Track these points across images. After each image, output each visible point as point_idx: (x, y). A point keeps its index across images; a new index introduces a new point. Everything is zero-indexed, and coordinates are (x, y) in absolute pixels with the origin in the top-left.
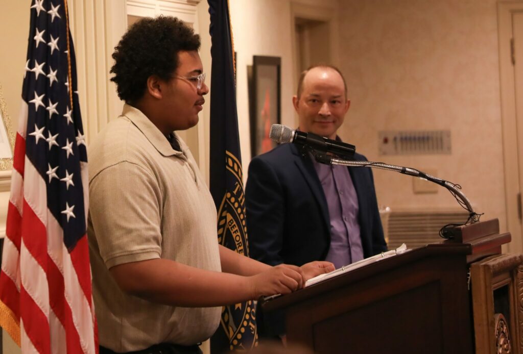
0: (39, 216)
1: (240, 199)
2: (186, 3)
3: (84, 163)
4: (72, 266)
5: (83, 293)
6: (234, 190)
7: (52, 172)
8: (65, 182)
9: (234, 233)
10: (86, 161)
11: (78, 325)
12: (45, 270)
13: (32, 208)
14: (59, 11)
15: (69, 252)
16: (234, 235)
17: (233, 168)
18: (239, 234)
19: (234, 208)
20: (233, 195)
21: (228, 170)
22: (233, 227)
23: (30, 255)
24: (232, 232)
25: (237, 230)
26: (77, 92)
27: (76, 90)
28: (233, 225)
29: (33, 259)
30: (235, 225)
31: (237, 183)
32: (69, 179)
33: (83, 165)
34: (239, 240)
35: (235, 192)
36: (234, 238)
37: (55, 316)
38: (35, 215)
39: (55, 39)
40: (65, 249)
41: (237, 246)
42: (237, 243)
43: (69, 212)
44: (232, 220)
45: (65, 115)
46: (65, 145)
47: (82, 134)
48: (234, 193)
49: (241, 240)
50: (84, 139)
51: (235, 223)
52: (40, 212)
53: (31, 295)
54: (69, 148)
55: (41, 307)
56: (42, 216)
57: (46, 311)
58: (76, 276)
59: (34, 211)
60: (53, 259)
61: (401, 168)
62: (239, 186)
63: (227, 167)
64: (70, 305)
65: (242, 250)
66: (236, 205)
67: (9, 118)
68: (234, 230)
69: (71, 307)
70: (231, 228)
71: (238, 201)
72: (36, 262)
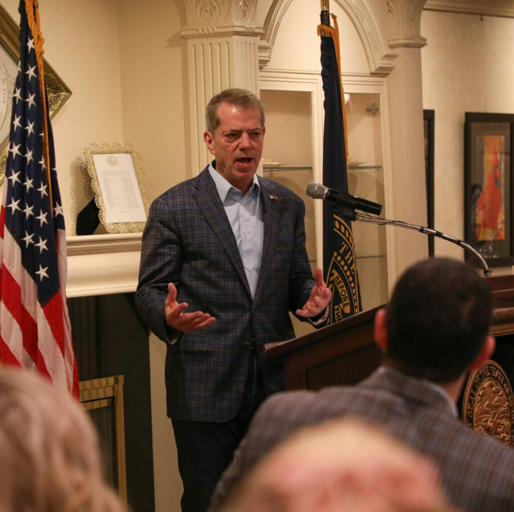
0: (14, 276)
1: (346, 258)
2: (369, 75)
3: (62, 231)
4: (45, 318)
5: (55, 342)
6: (340, 250)
7: (28, 239)
8: (39, 247)
9: (340, 288)
10: (64, 228)
11: (50, 369)
12: (18, 322)
13: (9, 270)
14: (35, 99)
15: (42, 307)
16: (340, 290)
17: (340, 230)
18: (345, 289)
19: (340, 267)
20: (339, 254)
21: (336, 232)
22: (339, 283)
23: (6, 309)
24: (338, 287)
25: (343, 286)
26: (55, 169)
27: (54, 167)
28: (339, 281)
29: (9, 313)
30: (340, 281)
31: (344, 243)
32: (42, 245)
33: (60, 232)
34: (345, 295)
35: (341, 251)
36: (340, 292)
37: (32, 361)
38: (11, 276)
39: (31, 123)
40: (38, 304)
41: (343, 300)
42: (342, 297)
43: (42, 272)
44: (338, 276)
45: (39, 190)
46: (39, 215)
47: (60, 205)
48: (340, 253)
49: (347, 295)
50: (62, 210)
51: (340, 279)
52: (14, 273)
53: (6, 343)
54: (42, 218)
55: (14, 353)
56: (17, 275)
57: (19, 357)
58: (49, 328)
59: (10, 272)
60: (29, 312)
61: (420, 228)
62: (345, 245)
63: (335, 229)
64: (42, 352)
65: (348, 303)
66: (343, 263)
67: (146, 186)
68: (340, 286)
69: (43, 354)
70: (337, 284)
71: (344, 260)
72: (11, 316)
